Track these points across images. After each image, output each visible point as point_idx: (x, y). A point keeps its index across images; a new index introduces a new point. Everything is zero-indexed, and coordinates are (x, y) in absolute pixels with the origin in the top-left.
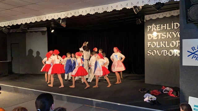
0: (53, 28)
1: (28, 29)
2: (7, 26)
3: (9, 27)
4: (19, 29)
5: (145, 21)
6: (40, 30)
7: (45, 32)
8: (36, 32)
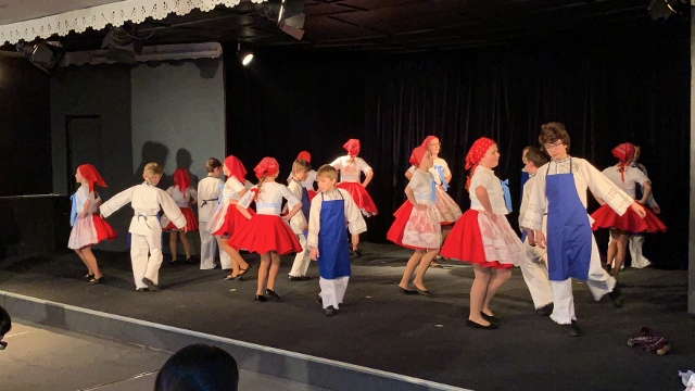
0: (249, 43)
1: (138, 50)
2: (48, 39)
3: (57, 44)
4: (100, 52)
5: (693, 2)
6: (195, 55)
7: (215, 62)
8: (174, 63)
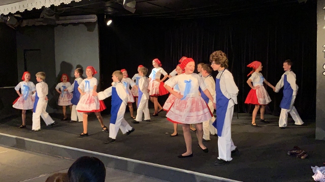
0: (110, 15)
1: (58, 19)
2: (15, 14)
4: (39, 19)
6: (85, 21)
7: (94, 23)
8: (74, 24)
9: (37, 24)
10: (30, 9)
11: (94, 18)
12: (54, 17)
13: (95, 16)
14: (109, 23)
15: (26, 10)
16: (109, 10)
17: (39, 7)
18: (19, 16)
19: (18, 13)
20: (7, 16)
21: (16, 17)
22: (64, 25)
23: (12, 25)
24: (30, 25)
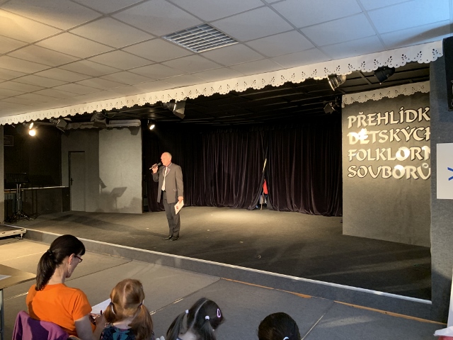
0: (153, 120)
1: (108, 123)
2: (66, 117)
4: (89, 123)
5: (343, 106)
6: (128, 125)
7: (137, 128)
8: (119, 128)
9: (83, 127)
10: (81, 112)
11: (137, 123)
12: (104, 121)
13: (139, 121)
14: (152, 127)
15: (77, 114)
16: (153, 116)
17: (90, 111)
18: (69, 119)
19: (69, 116)
20: (58, 119)
21: (66, 121)
22: (110, 129)
23: (62, 128)
24: (76, 128)
